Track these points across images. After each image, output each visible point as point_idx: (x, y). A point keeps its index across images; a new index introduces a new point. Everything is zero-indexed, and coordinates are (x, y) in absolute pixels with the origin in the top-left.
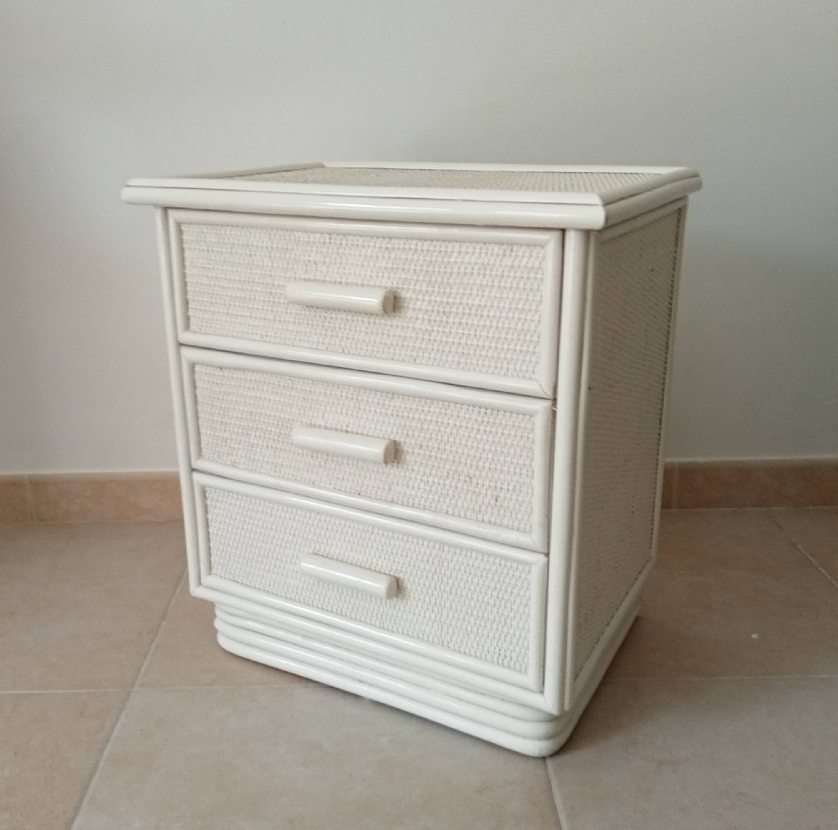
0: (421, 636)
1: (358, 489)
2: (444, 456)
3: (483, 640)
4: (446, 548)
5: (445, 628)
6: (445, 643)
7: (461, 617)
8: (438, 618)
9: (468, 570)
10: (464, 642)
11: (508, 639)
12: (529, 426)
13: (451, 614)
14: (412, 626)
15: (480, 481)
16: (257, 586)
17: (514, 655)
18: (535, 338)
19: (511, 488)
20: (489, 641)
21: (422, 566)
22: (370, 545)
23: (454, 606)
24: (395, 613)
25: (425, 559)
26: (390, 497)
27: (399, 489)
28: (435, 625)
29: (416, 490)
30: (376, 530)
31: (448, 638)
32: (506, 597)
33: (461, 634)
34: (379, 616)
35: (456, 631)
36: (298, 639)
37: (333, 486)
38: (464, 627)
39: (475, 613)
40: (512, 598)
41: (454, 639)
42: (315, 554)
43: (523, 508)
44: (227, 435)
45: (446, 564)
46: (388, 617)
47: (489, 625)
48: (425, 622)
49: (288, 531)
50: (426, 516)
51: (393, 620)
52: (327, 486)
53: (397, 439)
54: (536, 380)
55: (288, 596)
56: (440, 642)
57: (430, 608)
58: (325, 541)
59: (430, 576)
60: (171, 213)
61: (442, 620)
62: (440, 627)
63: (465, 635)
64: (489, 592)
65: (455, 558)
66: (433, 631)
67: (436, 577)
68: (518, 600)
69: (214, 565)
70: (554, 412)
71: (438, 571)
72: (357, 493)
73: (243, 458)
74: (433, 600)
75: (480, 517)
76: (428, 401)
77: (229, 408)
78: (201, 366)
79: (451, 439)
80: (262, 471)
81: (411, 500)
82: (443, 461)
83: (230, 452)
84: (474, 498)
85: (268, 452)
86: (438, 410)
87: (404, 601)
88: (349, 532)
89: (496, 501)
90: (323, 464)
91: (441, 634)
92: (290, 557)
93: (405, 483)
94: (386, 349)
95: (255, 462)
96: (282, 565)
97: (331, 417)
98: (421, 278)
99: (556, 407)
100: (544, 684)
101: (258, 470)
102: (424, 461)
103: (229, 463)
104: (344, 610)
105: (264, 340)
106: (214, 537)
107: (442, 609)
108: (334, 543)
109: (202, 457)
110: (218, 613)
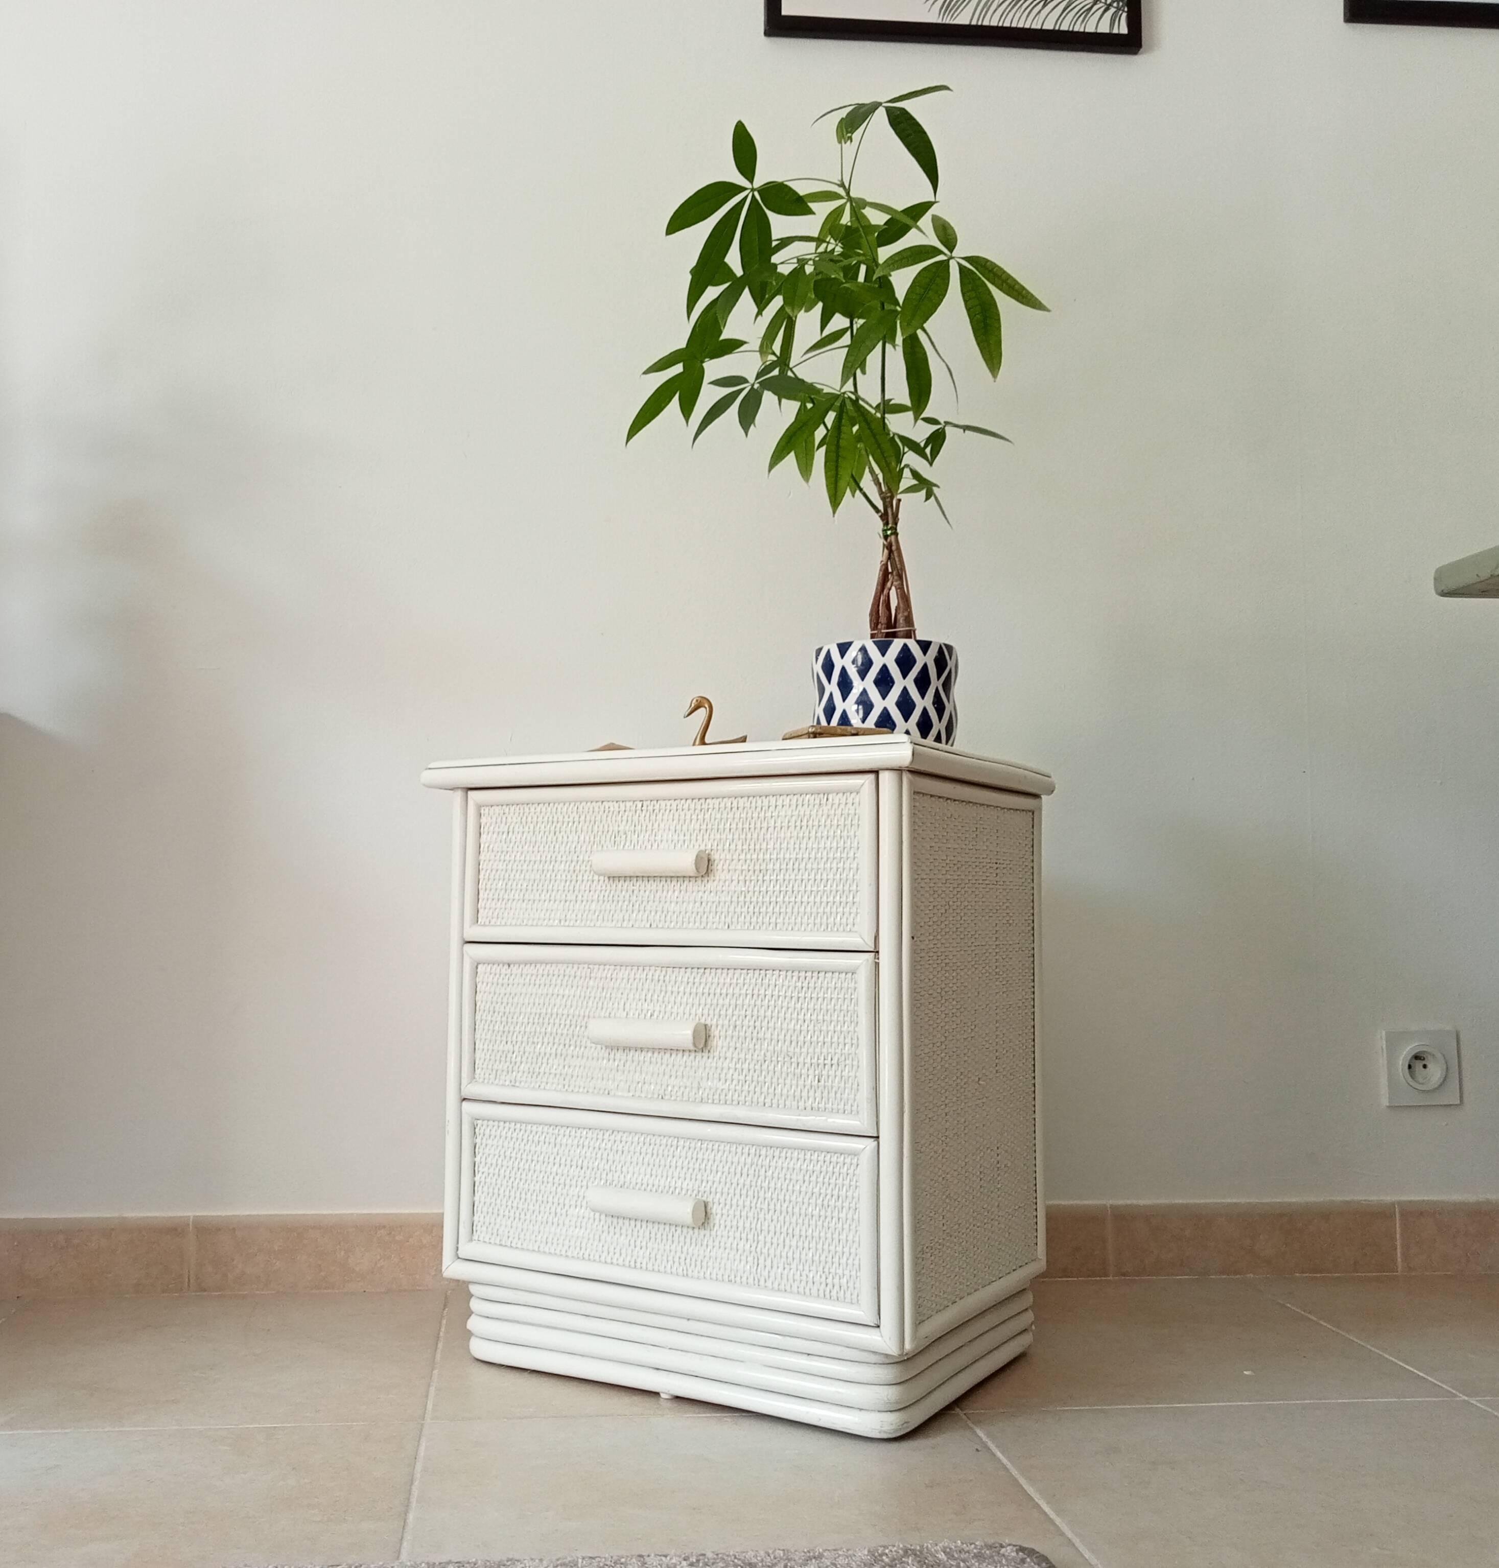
0: (732, 1277)
1: (662, 1092)
2: (761, 1035)
3: (807, 1267)
4: (763, 1152)
5: (761, 1261)
6: (762, 1281)
7: (781, 1241)
8: (753, 1248)
9: (788, 1177)
10: (785, 1277)
12: (852, 985)
13: (768, 1239)
14: (722, 1266)
15: (801, 1060)
17: (844, 1281)
18: (854, 887)
19: (835, 1061)
20: (813, 1268)
21: (734, 1181)
22: (673, 1164)
23: (772, 1228)
24: (702, 1252)
25: (739, 1171)
26: (699, 1096)
27: (709, 1083)
28: (750, 1259)
29: (729, 1082)
30: (681, 1143)
31: (766, 1273)
32: (832, 1203)
33: (781, 1265)
34: (682, 1260)
35: (775, 1263)
37: (631, 1094)
38: (784, 1254)
39: (797, 1232)
40: (839, 1204)
41: (772, 1274)
42: (607, 1185)
43: (848, 1085)
44: (509, 1047)
45: (762, 1172)
46: (694, 1260)
47: (813, 1245)
48: (738, 1257)
49: (574, 1163)
50: (741, 1113)
51: (699, 1263)
52: (626, 1094)
53: (708, 1022)
54: (856, 932)
55: (569, 1254)
56: (756, 1281)
57: (744, 1236)
58: (619, 1168)
59: (744, 1192)
60: (470, 793)
61: (758, 1250)
62: (756, 1260)
63: (786, 1266)
64: (813, 1201)
65: (773, 1164)
66: (747, 1268)
67: (751, 1193)
68: (846, 1205)
69: (478, 1227)
70: (877, 965)
71: (754, 1184)
72: (660, 1097)
73: (525, 1074)
74: (747, 1225)
75: (801, 1104)
76: (743, 971)
77: (514, 1013)
78: (486, 965)
79: (769, 1013)
80: (548, 1087)
81: (722, 1097)
82: (759, 1041)
83: (510, 1069)
84: (794, 1082)
85: (556, 1061)
86: (753, 981)
87: (713, 1233)
88: (650, 1151)
89: (819, 1081)
90: (621, 1067)
91: (757, 1269)
92: (575, 1198)
93: (716, 1076)
94: (698, 919)
95: (540, 1077)
96: (564, 1211)
97: (634, 1006)
98: (736, 836)
99: (878, 959)
100: (879, 1314)
101: (542, 1087)
102: (738, 1045)
103: (507, 1083)
104: (639, 1261)
105: (562, 924)
106: (480, 1188)
107: (758, 1236)
108: (631, 1169)
109: (475, 1080)
110: (474, 1304)
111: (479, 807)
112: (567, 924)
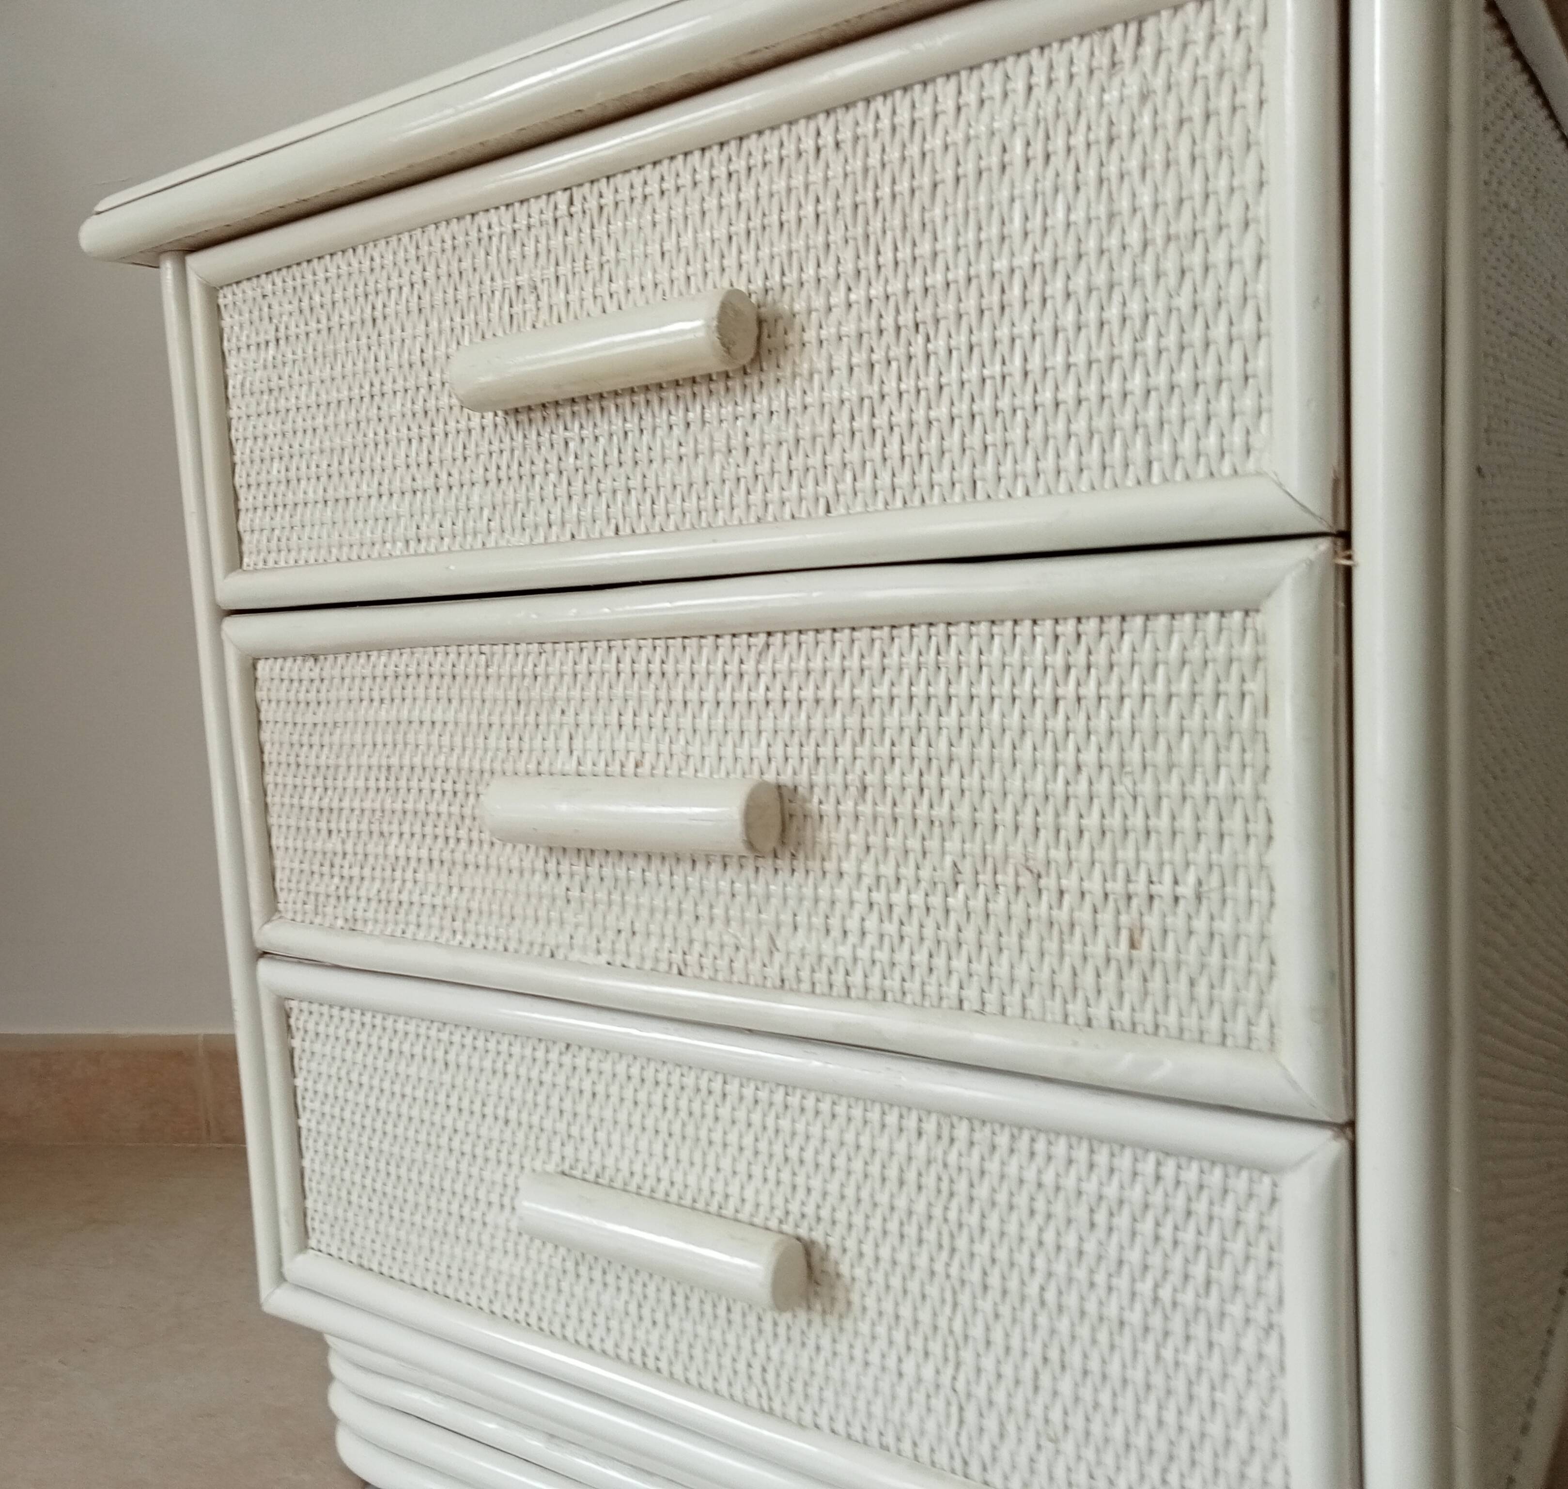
0: (890, 1439)
1: (677, 957)
2: (942, 812)
3: (1109, 1459)
4: (962, 1131)
5: (971, 1415)
6: (975, 1469)
7: (1027, 1374)
8: (946, 1379)
9: (1040, 1205)
10: (1042, 1466)
11: (1205, 1457)
12: (1245, 649)
13: (988, 1363)
14: (861, 1404)
15: (1071, 883)
16: (418, 1281)
19: (1186, 890)
20: (1131, 1464)
21: (883, 1199)
22: (717, 1137)
23: (997, 1336)
24: (804, 1363)
25: (893, 1173)
26: (773, 973)
27: (799, 941)
28: (938, 1403)
29: (852, 939)
30: (733, 1088)
31: (985, 1449)
32: (1188, 1298)
33: (1030, 1438)
34: (756, 1371)
35: (1011, 1428)
36: (535, 1445)
37: (603, 959)
38: (1037, 1410)
39: (1075, 1358)
40: (1212, 1303)
41: (1004, 1454)
42: (563, 1173)
43: (1237, 962)
44: (334, 843)
45: (962, 1186)
46: (785, 1377)
47: (1127, 1402)
48: (902, 1392)
49: (489, 1111)
50: (889, 1023)
51: (798, 1386)
52: (591, 958)
53: (787, 779)
54: (1257, 477)
55: (497, 1308)
56: (958, 1464)
57: (917, 1343)
58: (588, 1132)
59: (911, 1231)
60: (192, 259)
61: (960, 1385)
62: (954, 1409)
63: (1044, 1442)
64: (1123, 1283)
65: (993, 1166)
66: (931, 1426)
67: (930, 1235)
68: (1236, 1309)
69: (314, 1224)
71: (937, 1212)
72: (675, 970)
73: (374, 904)
74: (925, 1316)
75: (1076, 1008)
76: (876, 633)
77: (337, 767)
78: (271, 661)
79: (962, 750)
80: (421, 935)
81: (839, 978)
82: (937, 830)
83: (342, 892)
84: (1052, 946)
85: (432, 877)
86: (911, 658)
87: (832, 1319)
88: (657, 1099)
89: (1133, 945)
90: (575, 893)
91: (958, 1434)
92: (499, 1189)
93: (818, 921)
94: (740, 499)
95: (402, 911)
96: (477, 1215)
97: (592, 743)
98: (836, 237)
99: (1349, 555)
101: (409, 935)
102: (875, 840)
103: (340, 922)
104: (651, 1353)
105: (412, 551)
106: (311, 1143)
107: (957, 1348)
108: (616, 1138)
109: (277, 915)
110: (336, 1365)
111: (212, 292)
112: (422, 548)
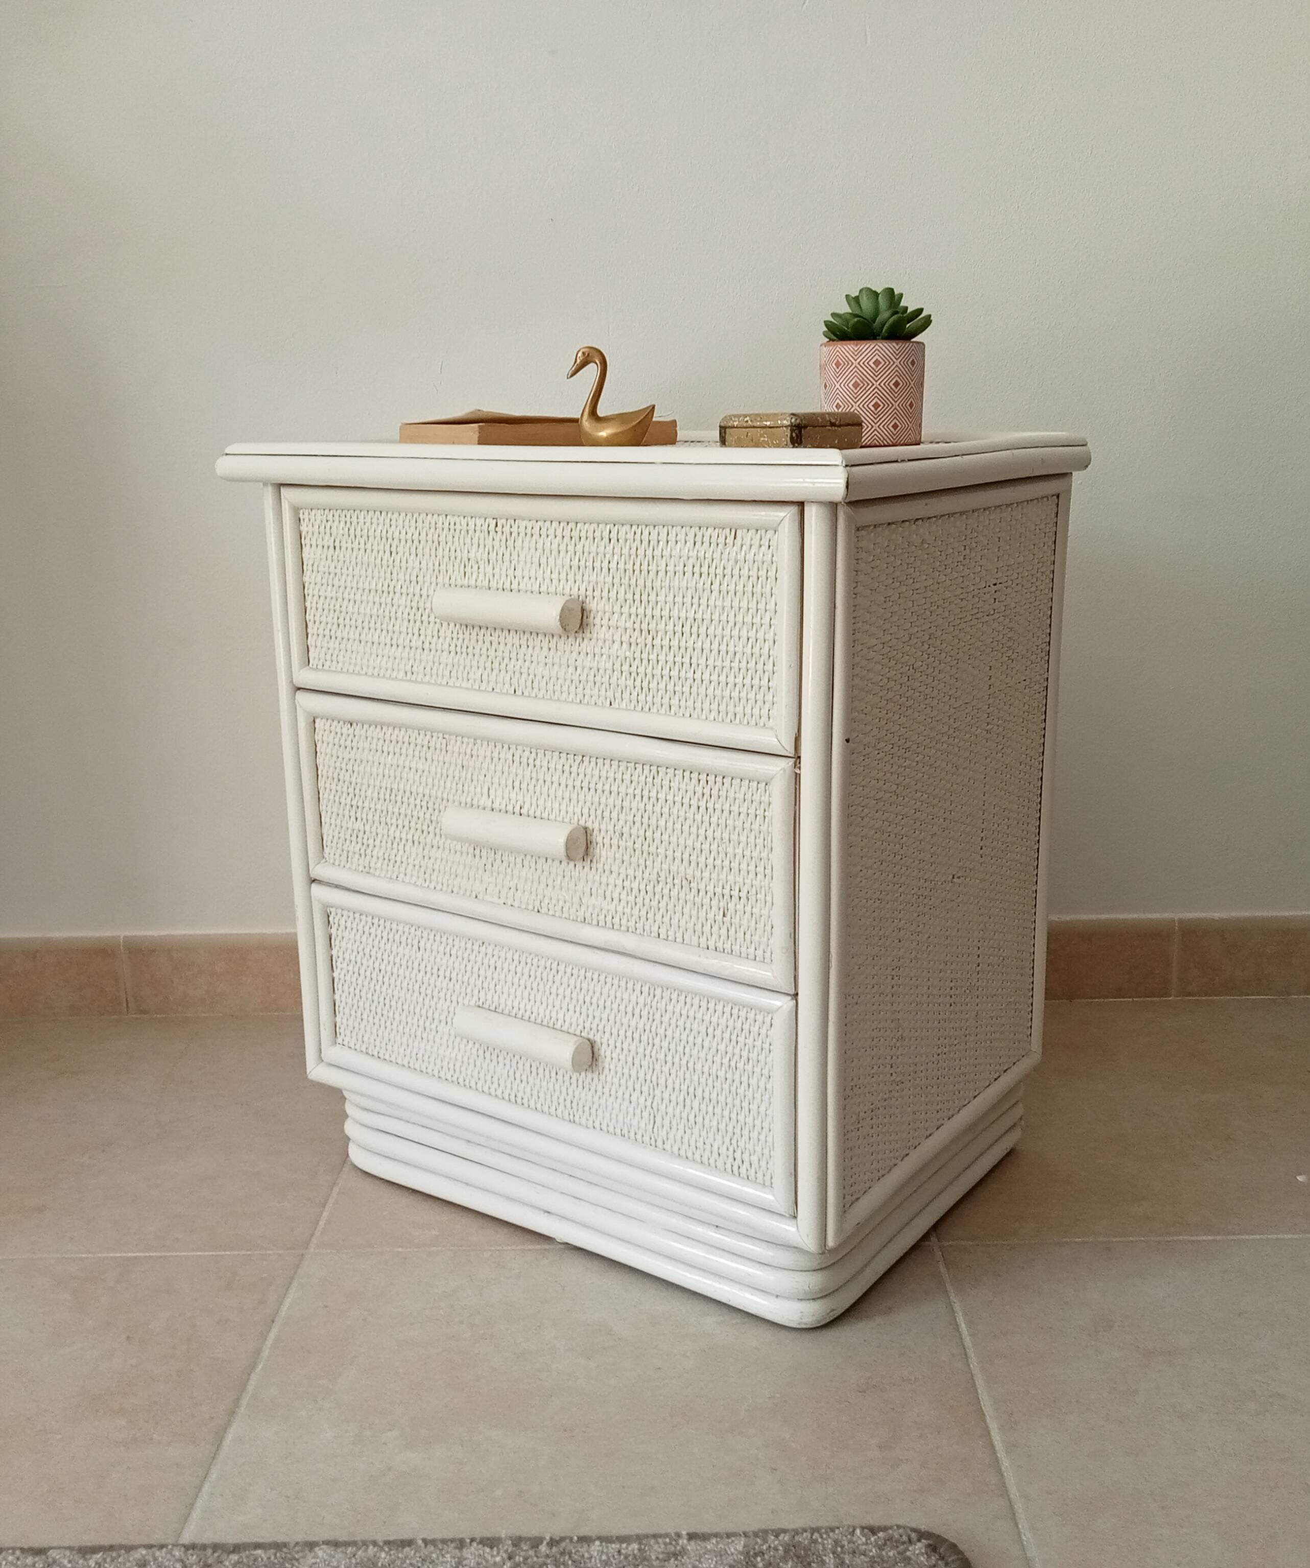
0: (625, 1132)
1: (537, 904)
2: (653, 849)
3: (711, 1135)
4: (658, 992)
5: (658, 1119)
6: (659, 1143)
7: (681, 1099)
8: (649, 1103)
9: (688, 1026)
10: (686, 1140)
11: (745, 1132)
12: (765, 799)
13: (666, 1095)
14: (614, 1116)
15: (702, 887)
16: (399, 1061)
17: (754, 1159)
18: (769, 667)
19: (744, 894)
20: (719, 1137)
21: (625, 1021)
22: (554, 990)
23: (670, 1083)
24: (590, 1098)
25: (630, 1010)
26: (581, 915)
27: (593, 901)
28: (645, 1114)
29: (616, 901)
30: (563, 967)
31: (663, 1134)
32: (741, 1065)
33: (681, 1127)
34: (568, 1103)
35: (674, 1123)
36: (459, 1147)
37: (502, 901)
38: (684, 1115)
39: (699, 1092)
40: (749, 1067)
41: (671, 1136)
42: (479, 1007)
43: (760, 926)
44: (359, 825)
45: (657, 1016)
46: (581, 1105)
47: (718, 1111)
48: (631, 1110)
49: (441, 973)
50: (629, 942)
51: (587, 1109)
52: (496, 900)
53: (589, 825)
54: (772, 729)
55: (442, 1074)
56: (653, 1141)
57: (638, 1087)
58: (492, 986)
59: (636, 1036)
60: (283, 490)
61: (655, 1105)
62: (652, 1118)
63: (687, 1129)
64: (717, 1059)
65: (670, 1008)
66: (642, 1125)
67: (644, 1038)
68: (757, 1070)
69: (341, 1030)
70: (797, 777)
71: (648, 1028)
72: (536, 910)
73: (380, 861)
74: (641, 1075)
75: (703, 940)
76: (629, 764)
77: (362, 784)
78: (324, 720)
79: (662, 823)
80: (407, 879)
81: (609, 919)
82: (651, 857)
83: (362, 851)
84: (694, 913)
85: (414, 849)
86: (642, 778)
87: (602, 1077)
88: (526, 971)
89: (724, 916)
90: (489, 866)
91: (653, 1128)
92: (445, 1013)
93: (601, 892)
94: (572, 689)
95: (397, 866)
96: (433, 1026)
97: (500, 793)
98: (617, 581)
99: (800, 768)
100: (796, 1203)
101: (400, 878)
102: (626, 858)
103: (361, 868)
104: (519, 1095)
105: (408, 678)
106: (340, 986)
107: (654, 1089)
108: (506, 989)
109: (324, 860)
110: (349, 1109)
111: (296, 510)
112: (414, 678)
